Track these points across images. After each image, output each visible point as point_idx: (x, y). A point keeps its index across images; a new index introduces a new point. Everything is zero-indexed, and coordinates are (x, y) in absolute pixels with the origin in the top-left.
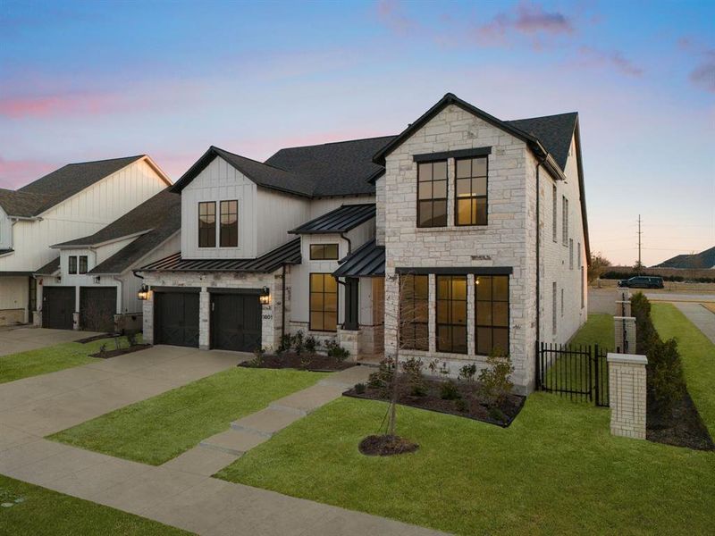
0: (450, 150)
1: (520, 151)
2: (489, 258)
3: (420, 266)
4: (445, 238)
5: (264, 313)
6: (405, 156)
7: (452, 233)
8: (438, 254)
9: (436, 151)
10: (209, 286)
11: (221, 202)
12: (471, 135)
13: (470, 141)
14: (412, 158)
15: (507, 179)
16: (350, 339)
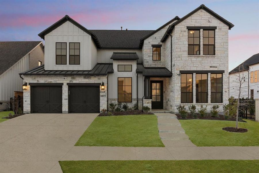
0: (201, 26)
1: (226, 29)
2: (216, 67)
3: (190, 70)
4: (200, 59)
5: (101, 94)
6: (183, 27)
7: (203, 58)
8: (197, 65)
9: (196, 26)
10: (68, 82)
11: (70, 43)
12: (209, 22)
13: (209, 24)
14: (186, 27)
15: (222, 39)
16: (148, 103)
